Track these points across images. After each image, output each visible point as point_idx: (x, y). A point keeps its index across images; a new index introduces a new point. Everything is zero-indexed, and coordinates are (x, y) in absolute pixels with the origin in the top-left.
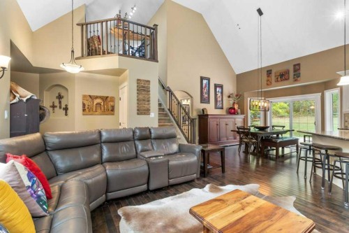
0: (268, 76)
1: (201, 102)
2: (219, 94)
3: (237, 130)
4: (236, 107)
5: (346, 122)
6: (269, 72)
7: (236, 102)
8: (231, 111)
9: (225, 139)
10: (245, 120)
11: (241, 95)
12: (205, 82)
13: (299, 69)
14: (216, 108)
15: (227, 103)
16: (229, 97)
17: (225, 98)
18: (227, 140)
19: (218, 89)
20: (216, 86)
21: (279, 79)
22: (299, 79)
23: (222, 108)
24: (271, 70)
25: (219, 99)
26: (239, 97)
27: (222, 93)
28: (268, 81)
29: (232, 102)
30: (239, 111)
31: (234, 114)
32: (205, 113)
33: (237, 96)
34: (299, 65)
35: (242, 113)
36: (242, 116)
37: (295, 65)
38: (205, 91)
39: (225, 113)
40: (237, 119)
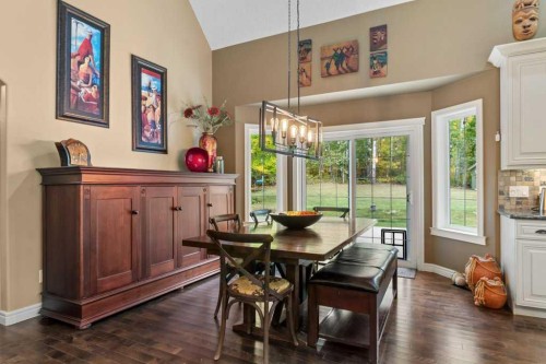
0: (302, 59)
1: (60, 114)
2: (151, 99)
3: (208, 240)
4: (211, 148)
5: (502, 193)
6: (305, 47)
7: (211, 132)
8: (196, 161)
9: (170, 263)
10: (236, 194)
11: (224, 115)
12: (80, 31)
13: (384, 42)
14: (139, 146)
15: (181, 135)
16: (188, 113)
17: (174, 116)
18: (178, 266)
19: (146, 79)
20: (138, 66)
21: (333, 68)
22: (384, 69)
23: (165, 152)
24: (309, 42)
25: (152, 116)
26: (220, 119)
27: (163, 95)
28: (301, 72)
29: (197, 133)
30: (220, 163)
31: (204, 169)
32: (74, 161)
33: (213, 112)
34: (384, 28)
35: (230, 169)
36: (230, 179)
37: (373, 30)
38: (82, 69)
39: (173, 167)
40: (214, 190)
